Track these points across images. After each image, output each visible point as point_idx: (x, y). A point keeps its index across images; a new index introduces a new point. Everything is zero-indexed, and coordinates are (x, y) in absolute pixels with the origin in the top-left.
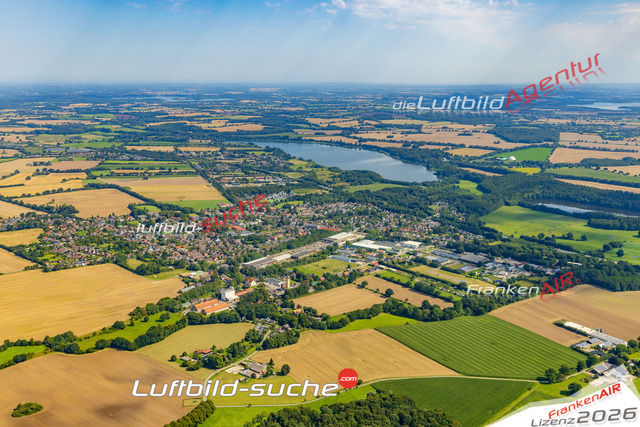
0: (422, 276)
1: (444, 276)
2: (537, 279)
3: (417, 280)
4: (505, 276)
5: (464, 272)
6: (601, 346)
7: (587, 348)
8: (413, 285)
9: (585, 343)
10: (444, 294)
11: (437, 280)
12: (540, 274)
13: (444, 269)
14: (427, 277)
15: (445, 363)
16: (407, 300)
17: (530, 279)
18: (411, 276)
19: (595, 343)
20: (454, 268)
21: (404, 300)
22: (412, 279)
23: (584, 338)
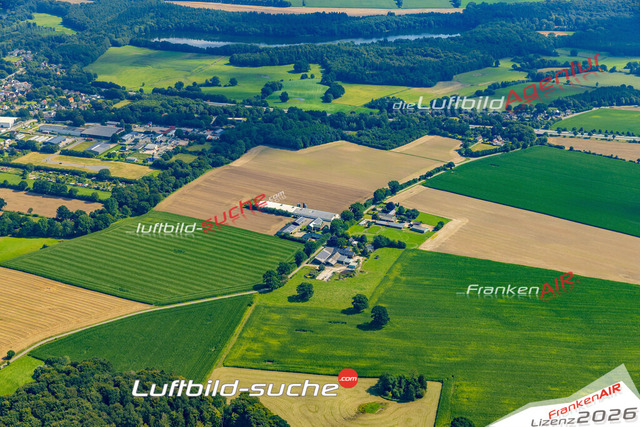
0: (38, 169)
1: (69, 163)
2: (198, 148)
3: (32, 177)
4: (155, 151)
5: (97, 153)
6: (311, 225)
7: (297, 233)
8: (30, 185)
9: (292, 226)
10: (82, 192)
11: (63, 172)
12: (200, 140)
13: (65, 153)
14: (47, 170)
15: (124, 294)
16: (31, 210)
17: (190, 149)
18: (20, 171)
19: (303, 223)
20: (81, 150)
21: (25, 212)
22: (23, 176)
23: (288, 220)
